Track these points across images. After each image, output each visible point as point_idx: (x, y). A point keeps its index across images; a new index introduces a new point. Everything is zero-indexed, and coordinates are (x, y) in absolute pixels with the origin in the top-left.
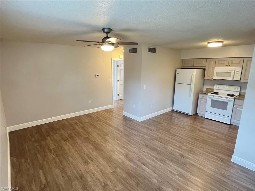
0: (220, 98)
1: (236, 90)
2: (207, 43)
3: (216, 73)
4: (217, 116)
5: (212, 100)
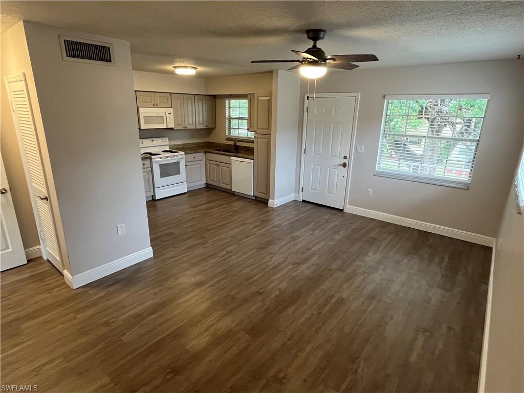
0: (163, 159)
1: (165, 143)
2: (174, 67)
3: (143, 119)
4: (173, 187)
5: (160, 165)
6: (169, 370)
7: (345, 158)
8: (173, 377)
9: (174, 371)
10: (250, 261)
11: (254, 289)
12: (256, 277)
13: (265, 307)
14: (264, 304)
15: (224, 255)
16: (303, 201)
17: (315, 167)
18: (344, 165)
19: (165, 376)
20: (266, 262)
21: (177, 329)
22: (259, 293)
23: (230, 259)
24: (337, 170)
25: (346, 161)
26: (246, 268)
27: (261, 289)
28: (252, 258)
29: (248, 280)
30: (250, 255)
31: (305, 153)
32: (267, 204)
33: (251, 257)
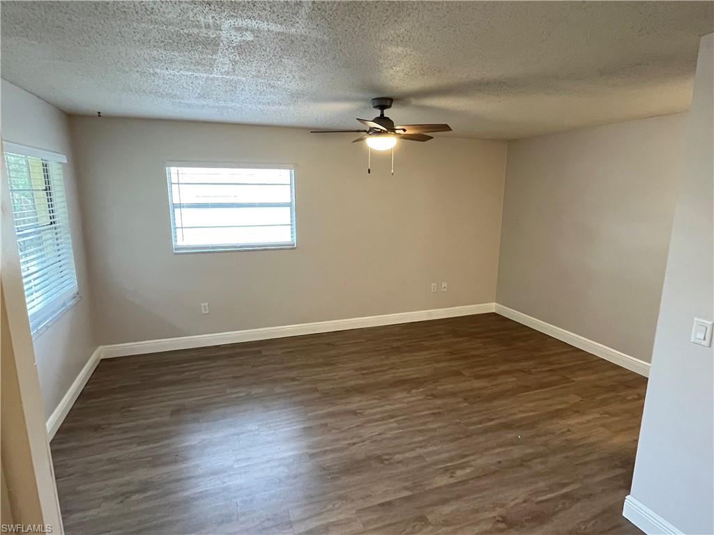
10: (421, 438)
11: (438, 402)
12: (426, 413)
13: (435, 384)
14: (436, 386)
15: (461, 467)
20: (399, 428)
22: (435, 396)
23: (454, 453)
26: (434, 430)
27: (430, 399)
28: (414, 443)
29: (439, 413)
30: (413, 449)
33: (414, 445)
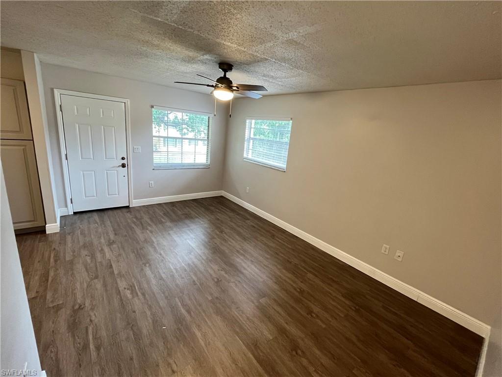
6: (294, 353)
7: (123, 159)
8: (300, 349)
9: (294, 348)
16: (75, 213)
17: (84, 172)
18: (123, 166)
19: (300, 355)
21: (247, 346)
24: (116, 171)
25: (125, 162)
31: (67, 159)
32: (45, 231)
